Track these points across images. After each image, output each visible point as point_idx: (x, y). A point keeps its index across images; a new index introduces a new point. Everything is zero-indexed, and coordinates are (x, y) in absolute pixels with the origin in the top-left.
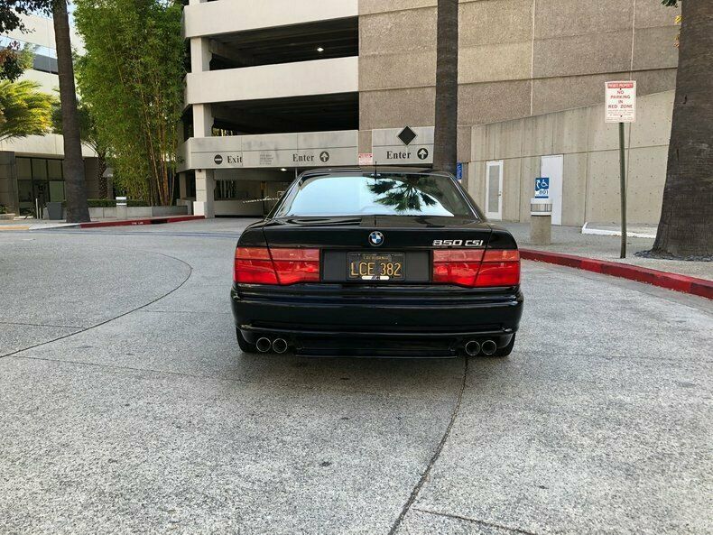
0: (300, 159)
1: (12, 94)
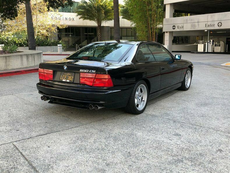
0: (209, 26)
1: (107, 5)
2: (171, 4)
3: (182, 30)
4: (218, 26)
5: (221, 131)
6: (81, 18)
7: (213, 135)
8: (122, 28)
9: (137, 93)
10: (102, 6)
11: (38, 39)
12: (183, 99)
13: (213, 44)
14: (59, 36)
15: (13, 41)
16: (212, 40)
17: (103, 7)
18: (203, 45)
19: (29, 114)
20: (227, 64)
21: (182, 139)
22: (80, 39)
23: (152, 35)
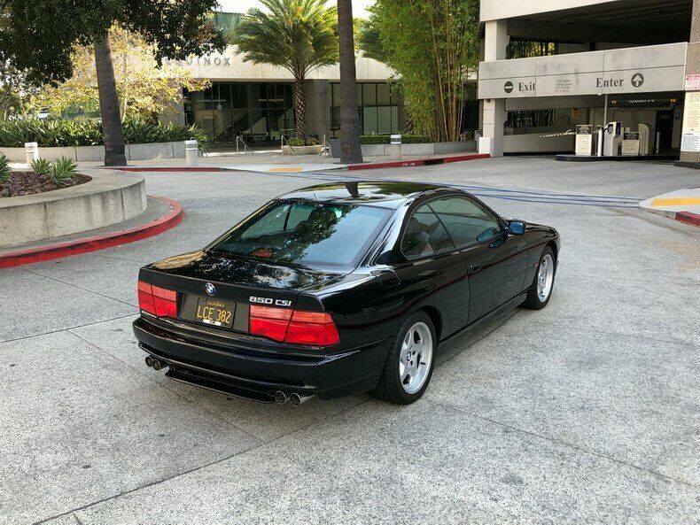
0: (606, 84)
1: (320, 22)
2: (500, 22)
3: (530, 94)
4: (634, 84)
5: (632, 465)
6: (248, 58)
7: (608, 479)
8: (363, 83)
9: (405, 347)
10: (306, 25)
11: (131, 124)
12: (531, 341)
13: (618, 132)
14: (189, 108)
15: (62, 131)
16: (614, 124)
17: (309, 28)
18: (590, 136)
19: (115, 404)
20: (656, 203)
21: (526, 498)
22: (246, 117)
23: (447, 108)
